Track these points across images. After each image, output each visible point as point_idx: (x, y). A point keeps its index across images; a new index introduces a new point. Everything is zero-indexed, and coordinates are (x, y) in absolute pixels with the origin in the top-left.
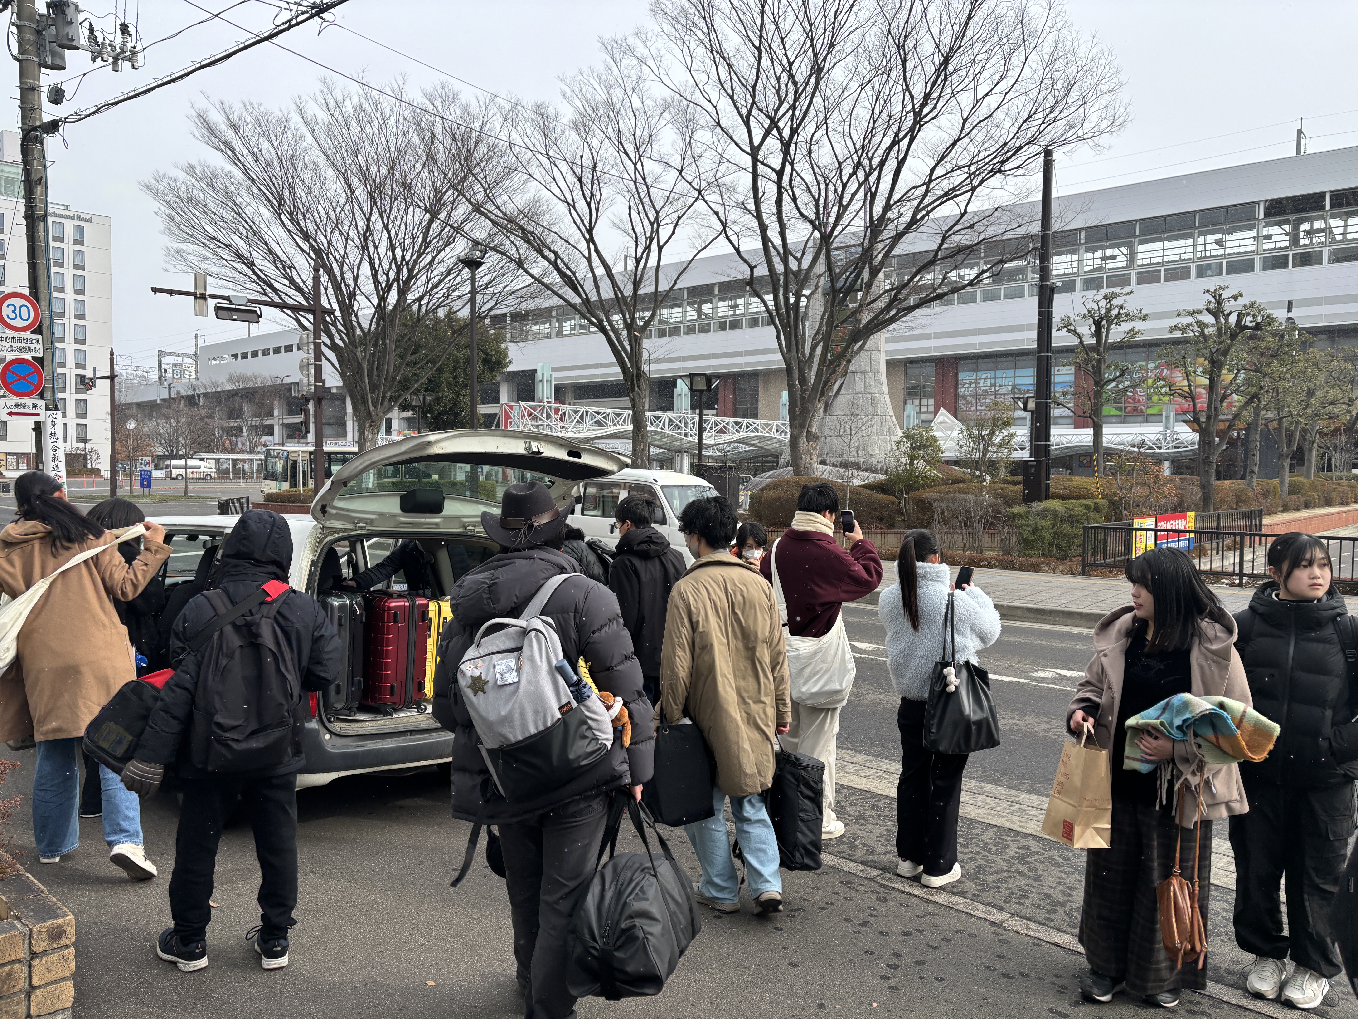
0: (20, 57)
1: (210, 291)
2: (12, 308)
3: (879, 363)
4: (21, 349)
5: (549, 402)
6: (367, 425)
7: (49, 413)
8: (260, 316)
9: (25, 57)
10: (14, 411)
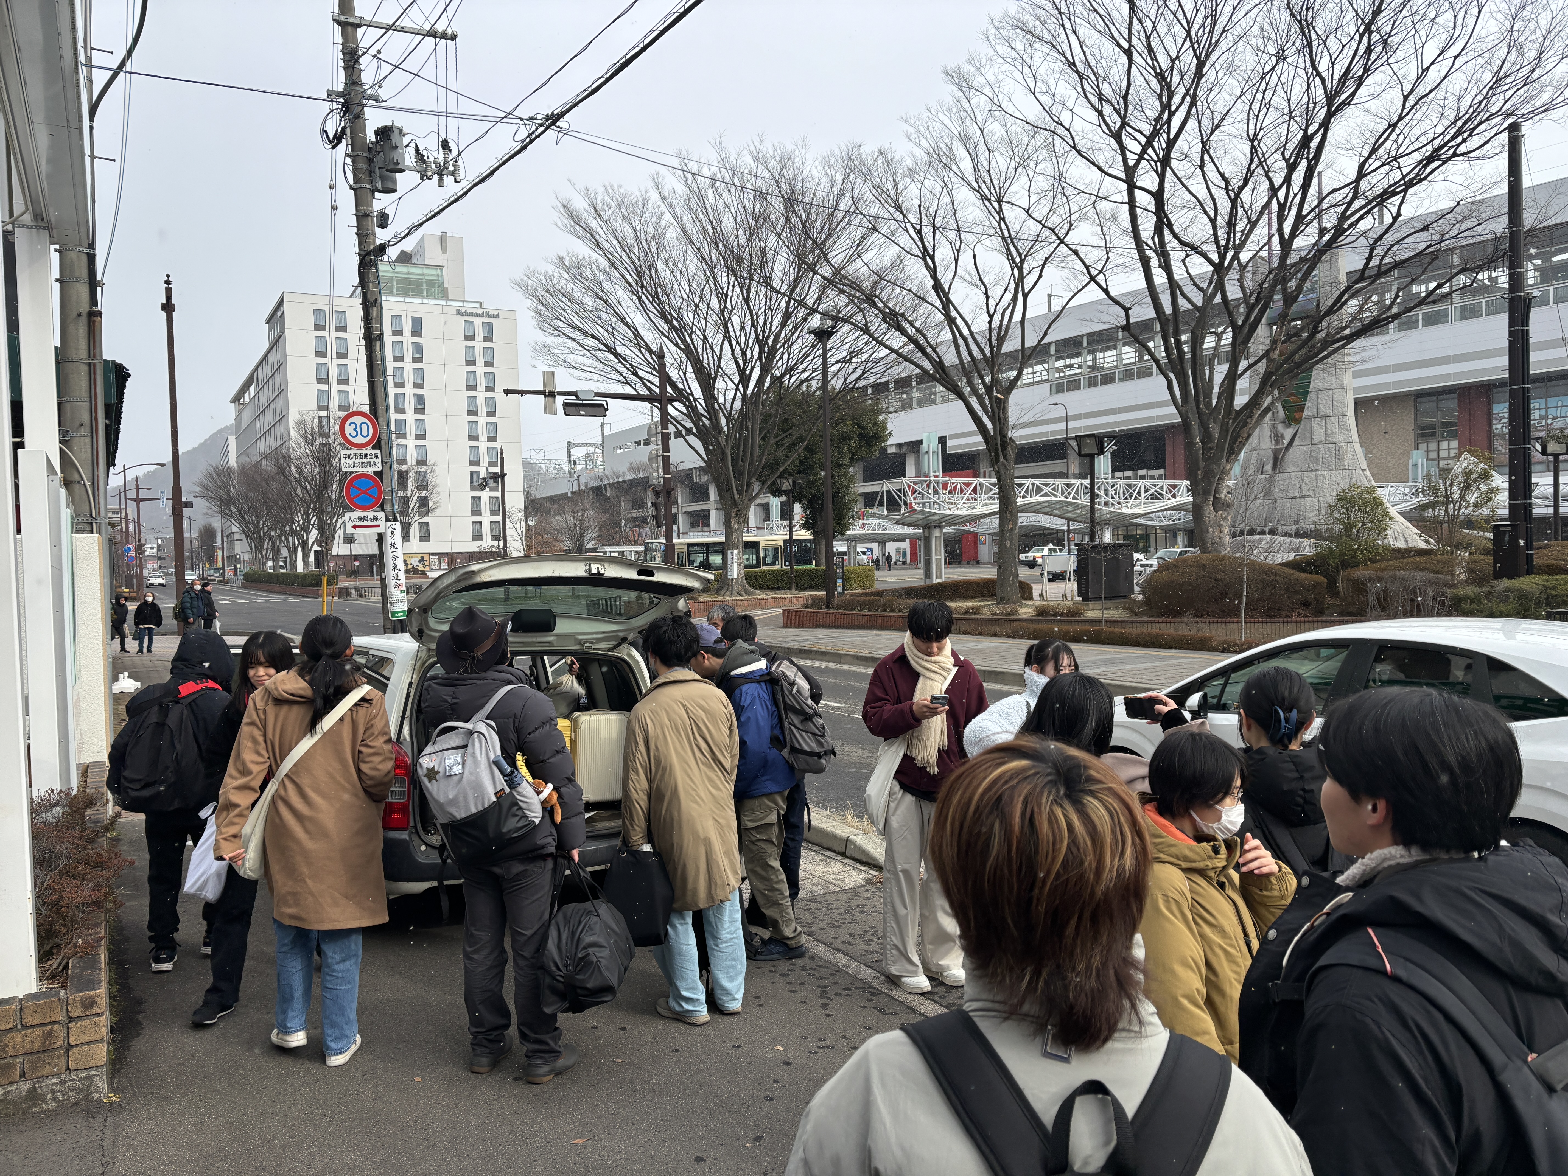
0: (355, 186)
1: (558, 388)
2: (353, 426)
3: (1344, 405)
4: (363, 465)
5: (936, 476)
6: (733, 514)
7: (389, 524)
8: (607, 410)
9: (358, 186)
10: (358, 524)
